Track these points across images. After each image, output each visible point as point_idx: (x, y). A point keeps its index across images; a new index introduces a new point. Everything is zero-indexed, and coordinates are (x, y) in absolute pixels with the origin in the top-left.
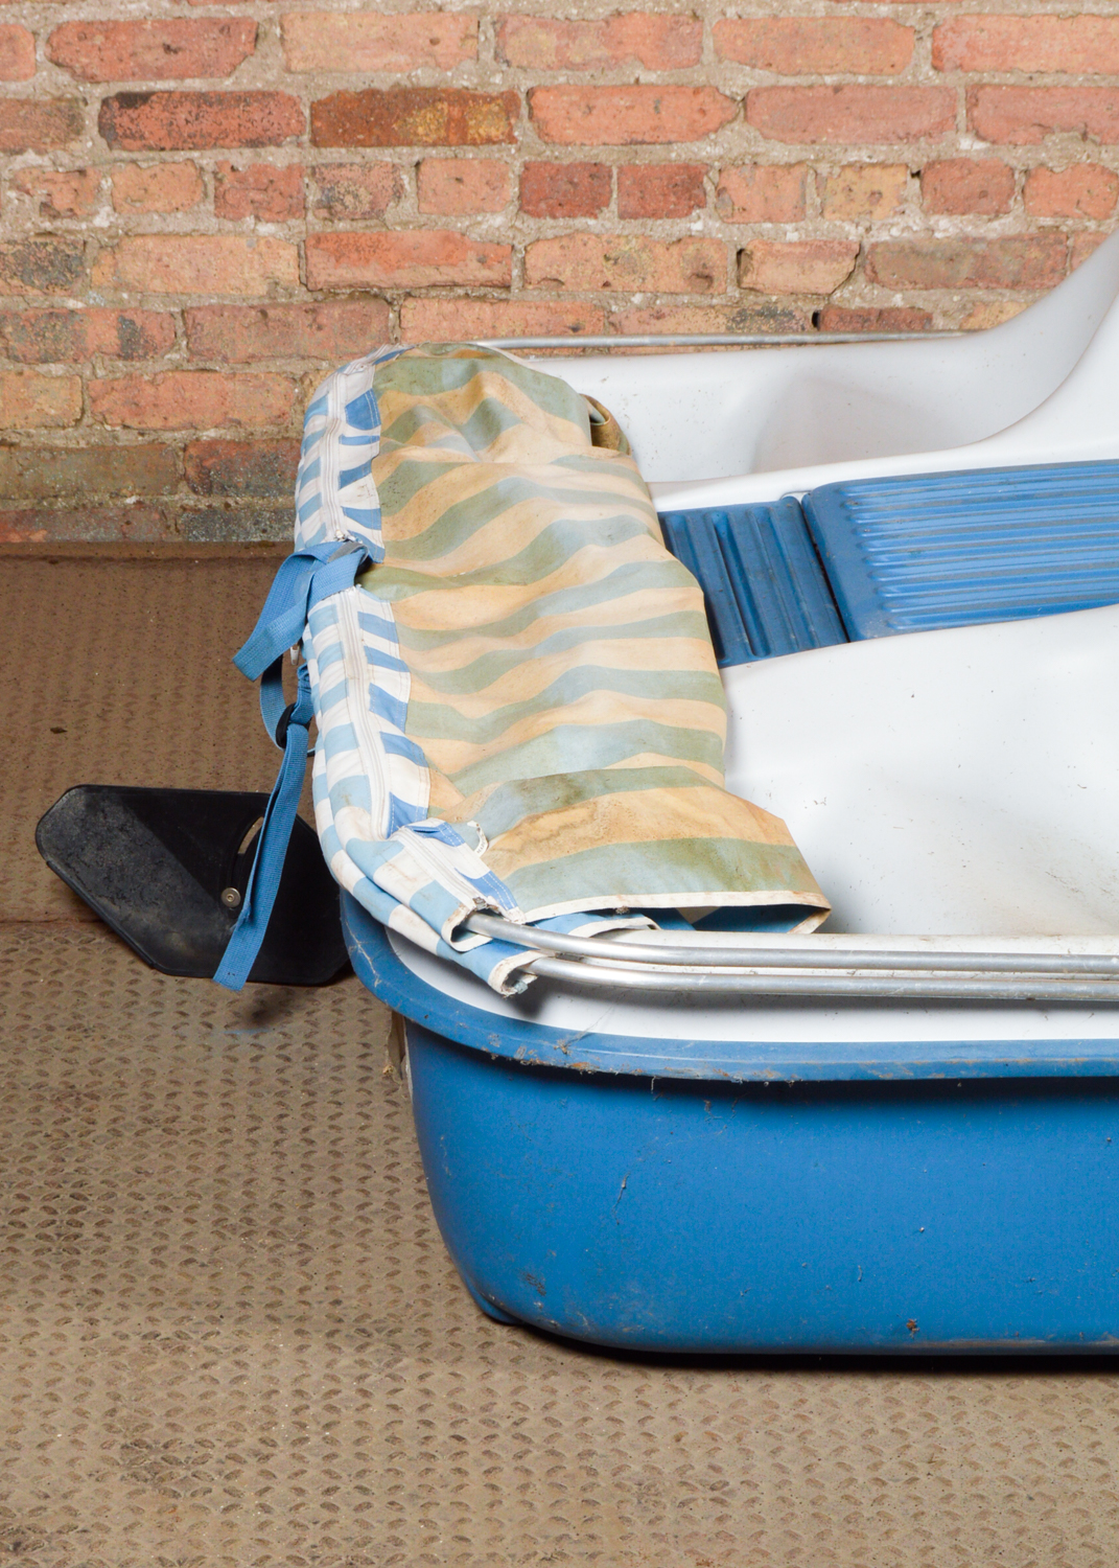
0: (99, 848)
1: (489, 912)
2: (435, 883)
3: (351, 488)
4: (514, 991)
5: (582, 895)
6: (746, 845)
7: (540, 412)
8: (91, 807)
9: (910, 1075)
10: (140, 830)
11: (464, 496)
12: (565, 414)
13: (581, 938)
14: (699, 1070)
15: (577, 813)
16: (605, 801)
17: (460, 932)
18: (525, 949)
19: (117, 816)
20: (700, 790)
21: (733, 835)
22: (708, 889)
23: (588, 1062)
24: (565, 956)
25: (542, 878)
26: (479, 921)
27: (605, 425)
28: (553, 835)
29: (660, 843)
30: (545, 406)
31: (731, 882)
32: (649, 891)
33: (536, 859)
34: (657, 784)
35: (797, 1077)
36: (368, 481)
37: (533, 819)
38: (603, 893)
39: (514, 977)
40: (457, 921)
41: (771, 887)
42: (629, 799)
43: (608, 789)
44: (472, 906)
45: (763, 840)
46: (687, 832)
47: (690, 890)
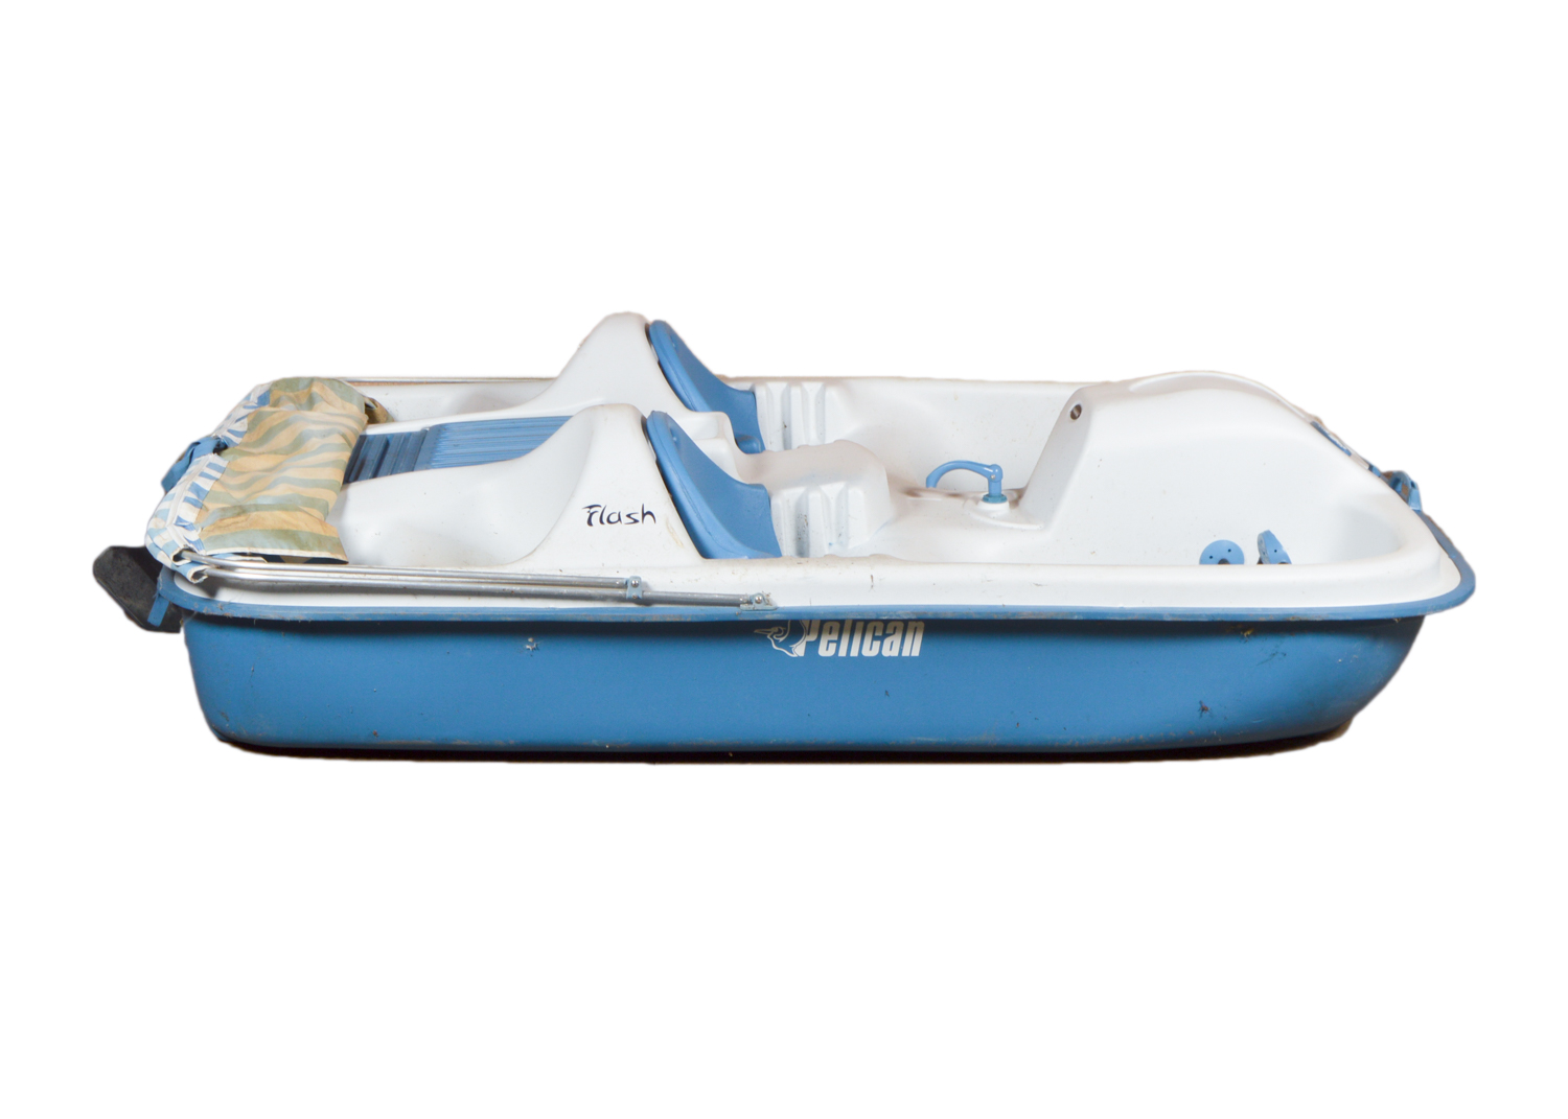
0: (119, 574)
1: (190, 550)
2: (173, 541)
3: (238, 423)
4: (197, 581)
5: (233, 546)
6: (312, 534)
7: (339, 400)
8: (115, 556)
9: (357, 619)
10: (135, 566)
11: (275, 423)
12: (351, 401)
13: (233, 561)
14: (273, 616)
15: (242, 518)
16: (254, 515)
17: (177, 558)
18: (202, 564)
19: (126, 560)
20: (299, 514)
21: (307, 530)
22: (290, 548)
23: (230, 613)
24: (221, 567)
25: (217, 541)
26: (185, 554)
27: (377, 410)
28: (228, 526)
29: (273, 530)
30: (342, 398)
31: (302, 548)
32: (263, 547)
33: (217, 533)
34: (278, 509)
35: (312, 619)
36: (245, 421)
37: (221, 520)
38: (242, 546)
39: (197, 575)
40: (176, 552)
41: (320, 551)
42: (263, 514)
43: (257, 510)
44: (182, 547)
45: (323, 533)
46: (286, 527)
47: (282, 548)
